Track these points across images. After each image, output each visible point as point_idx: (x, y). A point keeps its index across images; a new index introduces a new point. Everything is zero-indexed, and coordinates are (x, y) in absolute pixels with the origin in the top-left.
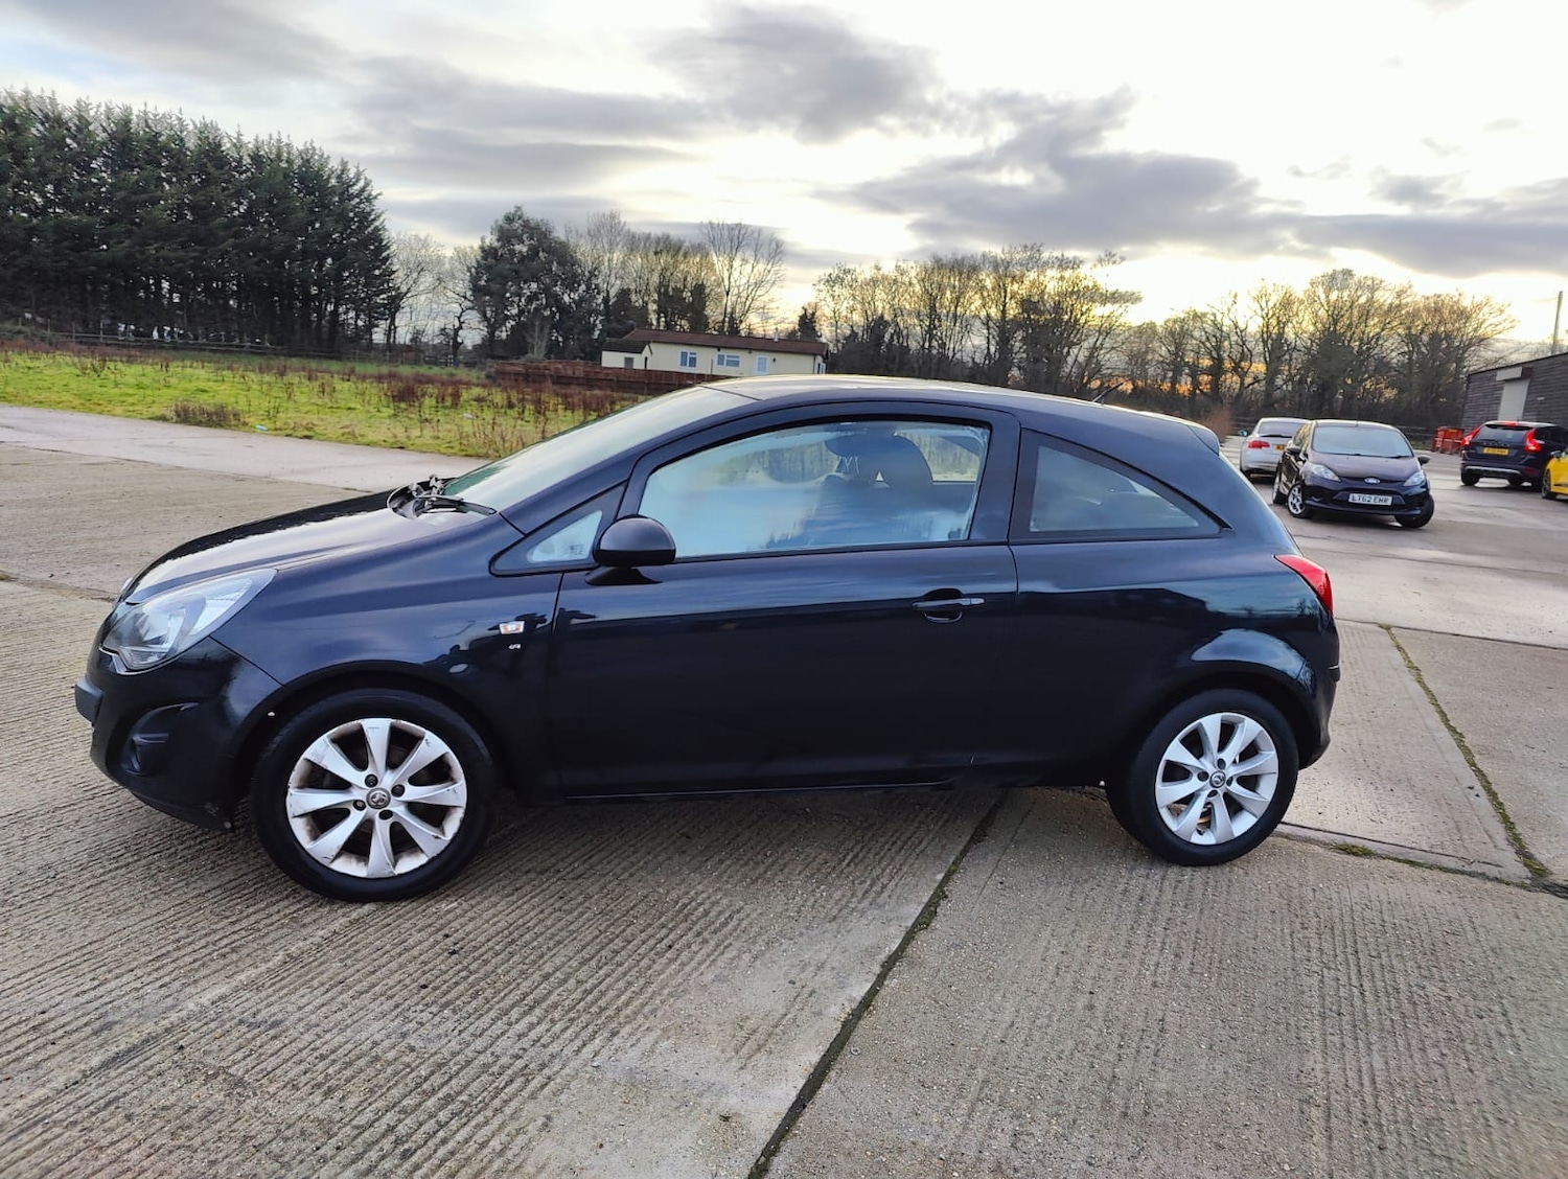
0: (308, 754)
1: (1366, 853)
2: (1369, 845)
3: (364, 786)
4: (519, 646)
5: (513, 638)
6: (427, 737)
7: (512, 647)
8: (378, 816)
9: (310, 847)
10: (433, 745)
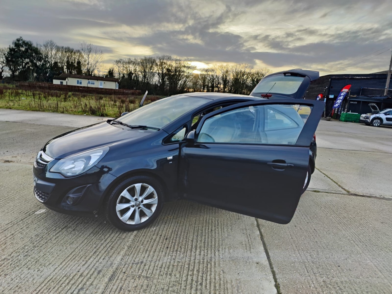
0: (122, 194)
1: (318, 192)
2: (319, 190)
3: (134, 201)
4: (171, 162)
5: (170, 160)
6: (149, 187)
7: (170, 163)
8: (137, 208)
9: (121, 218)
10: (150, 189)
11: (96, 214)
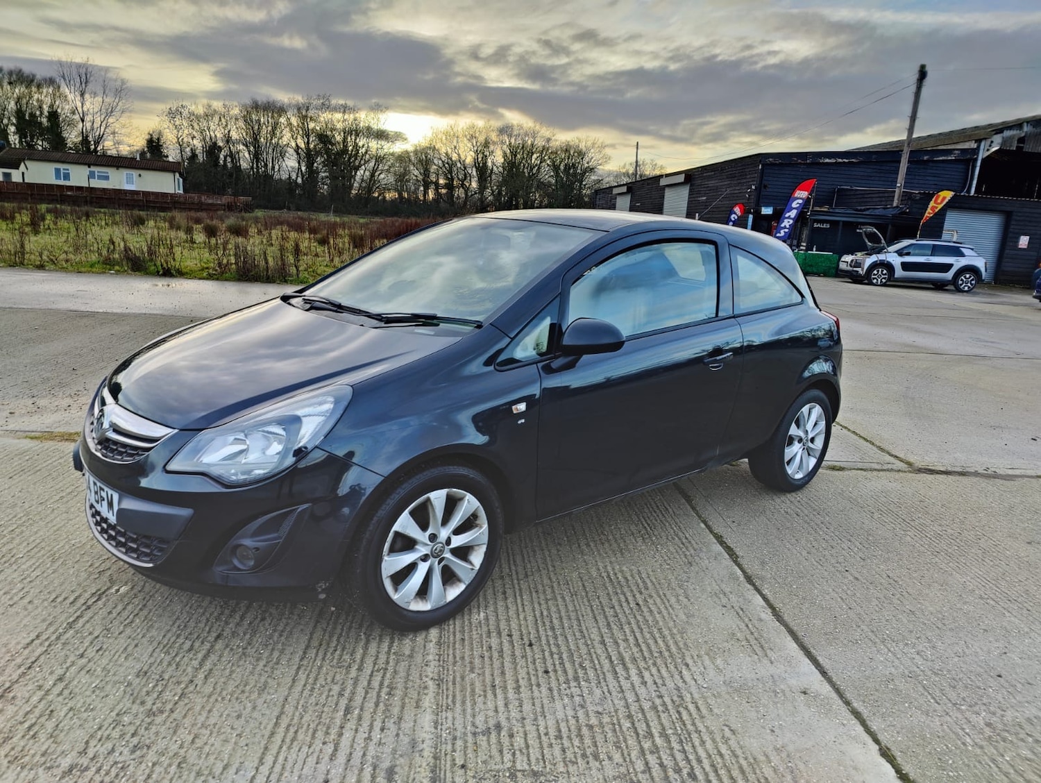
0: (396, 527)
1: (841, 469)
2: (842, 465)
3: (429, 543)
4: (523, 421)
5: (521, 415)
6: (467, 498)
7: (519, 422)
8: (437, 563)
9: (395, 597)
10: (470, 503)
11: (323, 591)
